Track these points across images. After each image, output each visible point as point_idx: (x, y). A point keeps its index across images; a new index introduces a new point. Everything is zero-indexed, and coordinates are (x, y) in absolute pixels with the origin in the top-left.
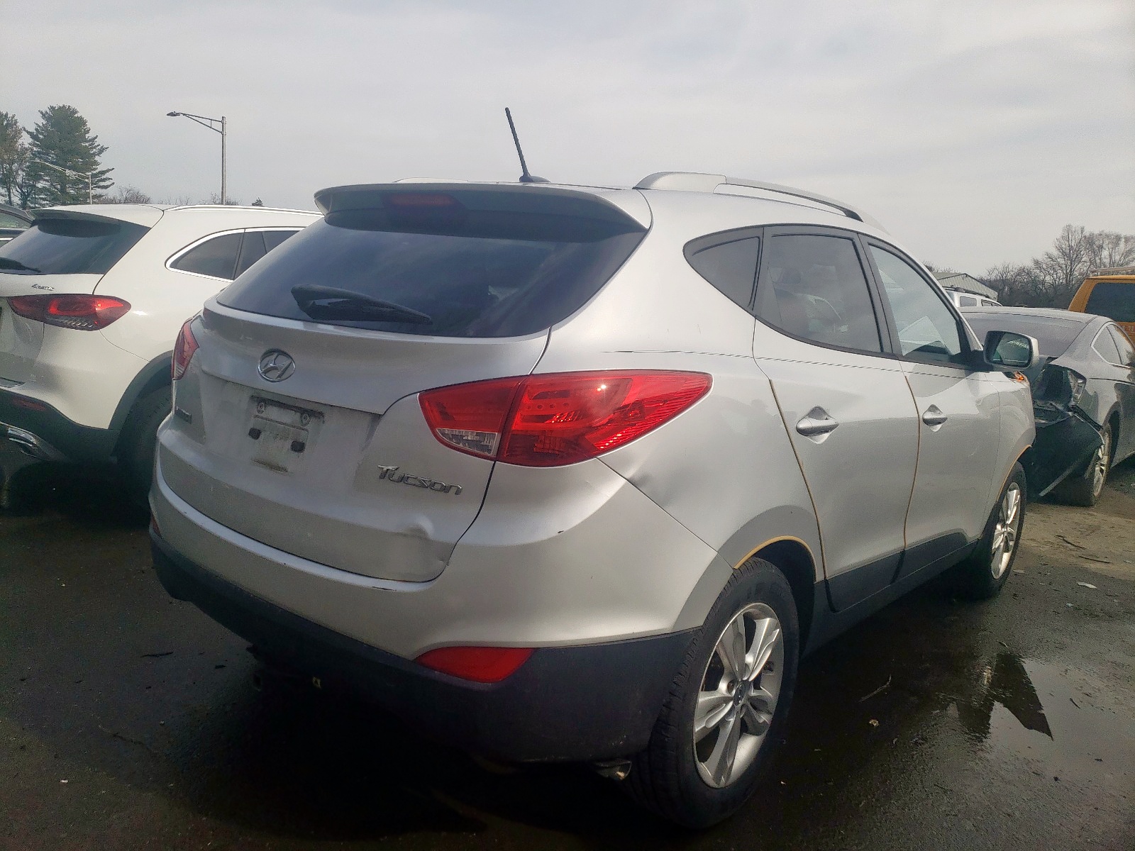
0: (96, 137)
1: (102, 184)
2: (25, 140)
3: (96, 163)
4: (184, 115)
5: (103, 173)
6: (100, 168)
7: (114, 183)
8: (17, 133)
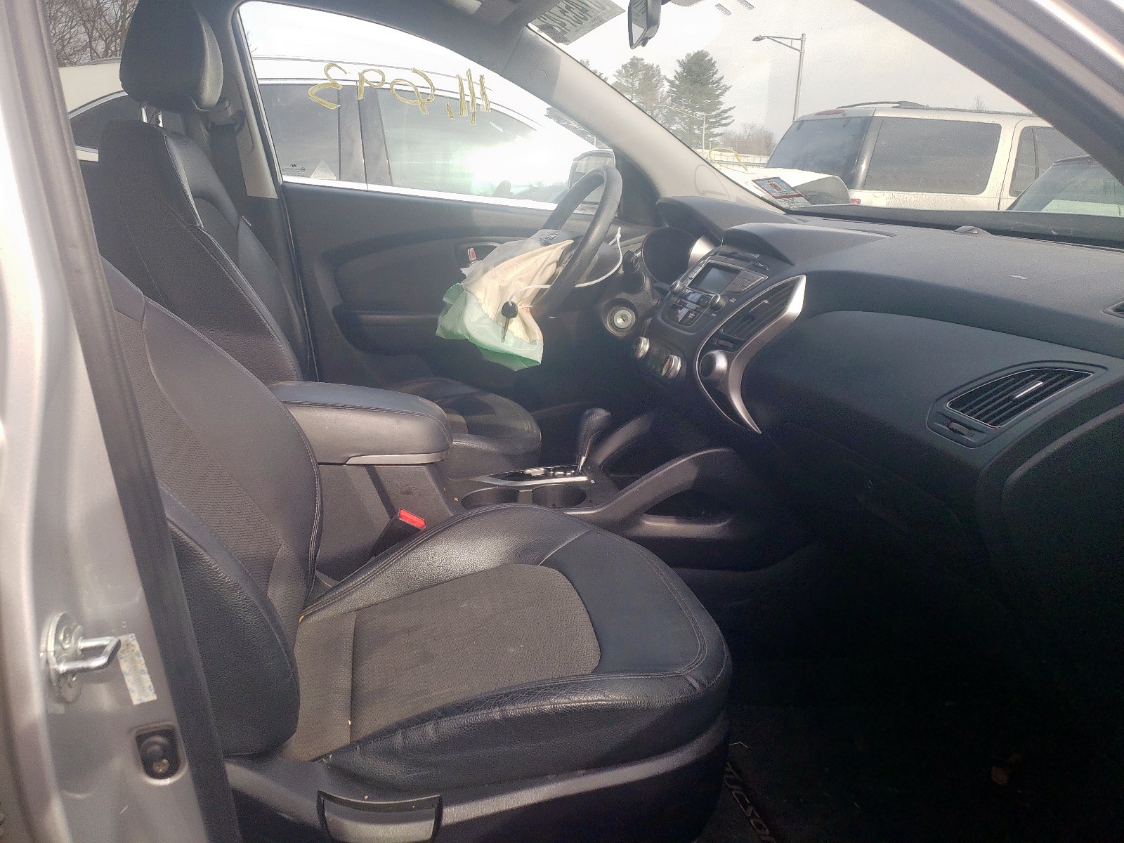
0: (722, 78)
1: (723, 122)
2: (666, 87)
3: (720, 103)
4: (768, 37)
5: (725, 111)
6: (723, 107)
7: (733, 120)
8: (660, 81)
